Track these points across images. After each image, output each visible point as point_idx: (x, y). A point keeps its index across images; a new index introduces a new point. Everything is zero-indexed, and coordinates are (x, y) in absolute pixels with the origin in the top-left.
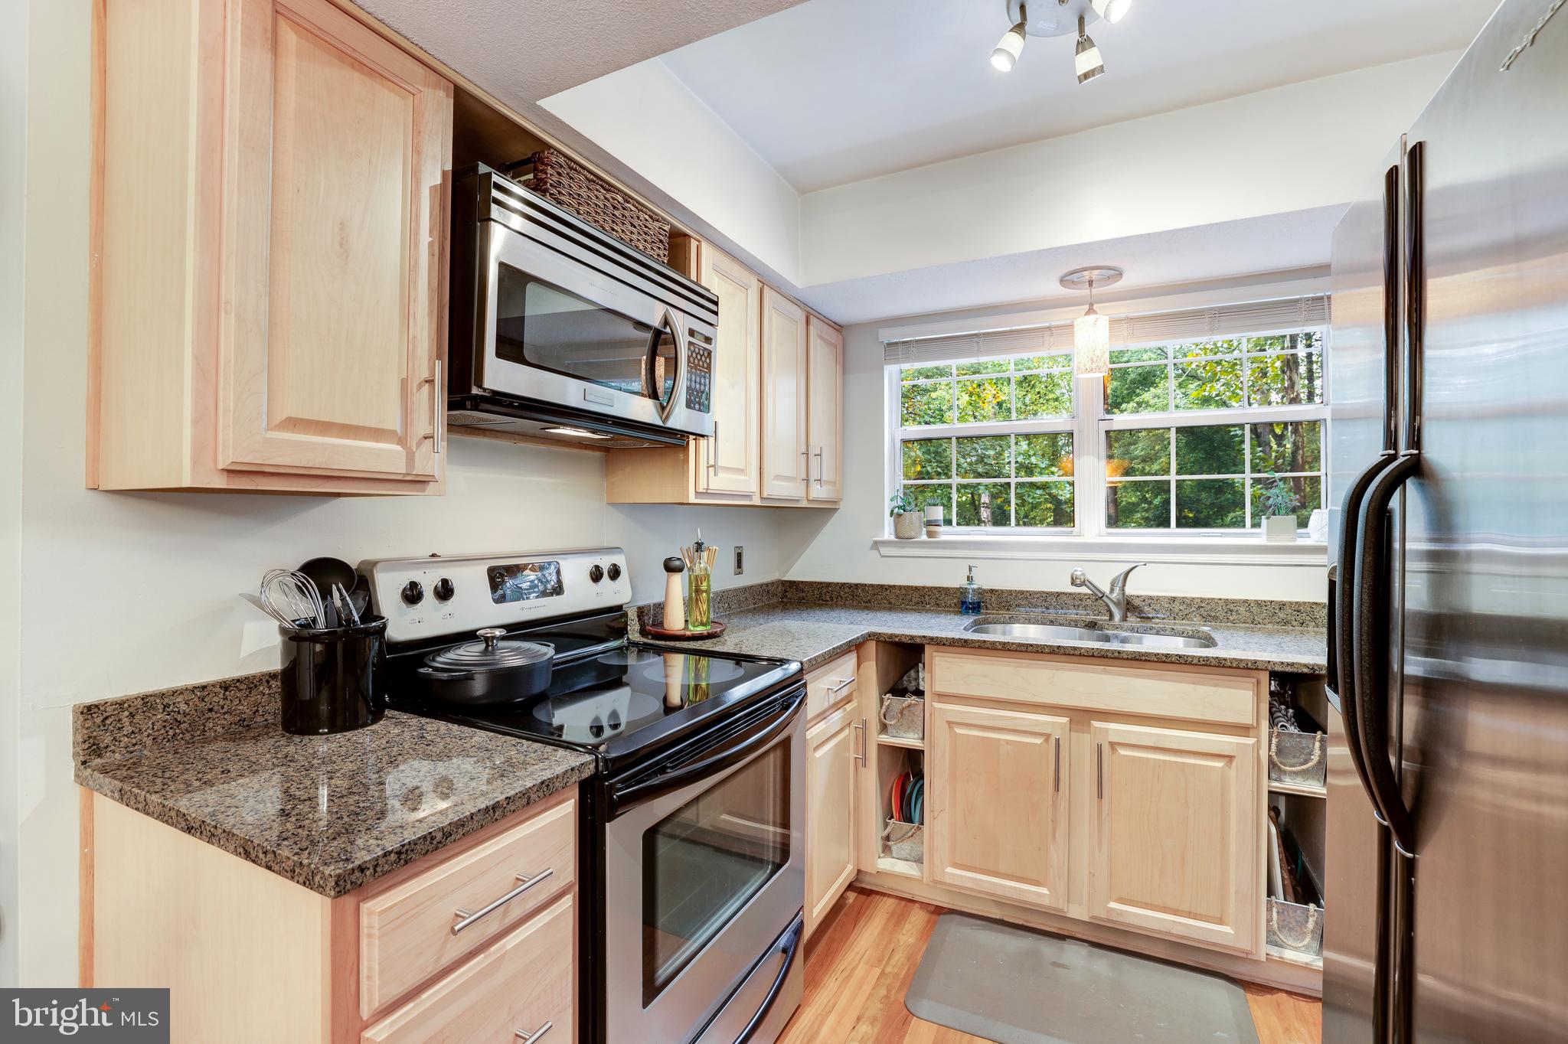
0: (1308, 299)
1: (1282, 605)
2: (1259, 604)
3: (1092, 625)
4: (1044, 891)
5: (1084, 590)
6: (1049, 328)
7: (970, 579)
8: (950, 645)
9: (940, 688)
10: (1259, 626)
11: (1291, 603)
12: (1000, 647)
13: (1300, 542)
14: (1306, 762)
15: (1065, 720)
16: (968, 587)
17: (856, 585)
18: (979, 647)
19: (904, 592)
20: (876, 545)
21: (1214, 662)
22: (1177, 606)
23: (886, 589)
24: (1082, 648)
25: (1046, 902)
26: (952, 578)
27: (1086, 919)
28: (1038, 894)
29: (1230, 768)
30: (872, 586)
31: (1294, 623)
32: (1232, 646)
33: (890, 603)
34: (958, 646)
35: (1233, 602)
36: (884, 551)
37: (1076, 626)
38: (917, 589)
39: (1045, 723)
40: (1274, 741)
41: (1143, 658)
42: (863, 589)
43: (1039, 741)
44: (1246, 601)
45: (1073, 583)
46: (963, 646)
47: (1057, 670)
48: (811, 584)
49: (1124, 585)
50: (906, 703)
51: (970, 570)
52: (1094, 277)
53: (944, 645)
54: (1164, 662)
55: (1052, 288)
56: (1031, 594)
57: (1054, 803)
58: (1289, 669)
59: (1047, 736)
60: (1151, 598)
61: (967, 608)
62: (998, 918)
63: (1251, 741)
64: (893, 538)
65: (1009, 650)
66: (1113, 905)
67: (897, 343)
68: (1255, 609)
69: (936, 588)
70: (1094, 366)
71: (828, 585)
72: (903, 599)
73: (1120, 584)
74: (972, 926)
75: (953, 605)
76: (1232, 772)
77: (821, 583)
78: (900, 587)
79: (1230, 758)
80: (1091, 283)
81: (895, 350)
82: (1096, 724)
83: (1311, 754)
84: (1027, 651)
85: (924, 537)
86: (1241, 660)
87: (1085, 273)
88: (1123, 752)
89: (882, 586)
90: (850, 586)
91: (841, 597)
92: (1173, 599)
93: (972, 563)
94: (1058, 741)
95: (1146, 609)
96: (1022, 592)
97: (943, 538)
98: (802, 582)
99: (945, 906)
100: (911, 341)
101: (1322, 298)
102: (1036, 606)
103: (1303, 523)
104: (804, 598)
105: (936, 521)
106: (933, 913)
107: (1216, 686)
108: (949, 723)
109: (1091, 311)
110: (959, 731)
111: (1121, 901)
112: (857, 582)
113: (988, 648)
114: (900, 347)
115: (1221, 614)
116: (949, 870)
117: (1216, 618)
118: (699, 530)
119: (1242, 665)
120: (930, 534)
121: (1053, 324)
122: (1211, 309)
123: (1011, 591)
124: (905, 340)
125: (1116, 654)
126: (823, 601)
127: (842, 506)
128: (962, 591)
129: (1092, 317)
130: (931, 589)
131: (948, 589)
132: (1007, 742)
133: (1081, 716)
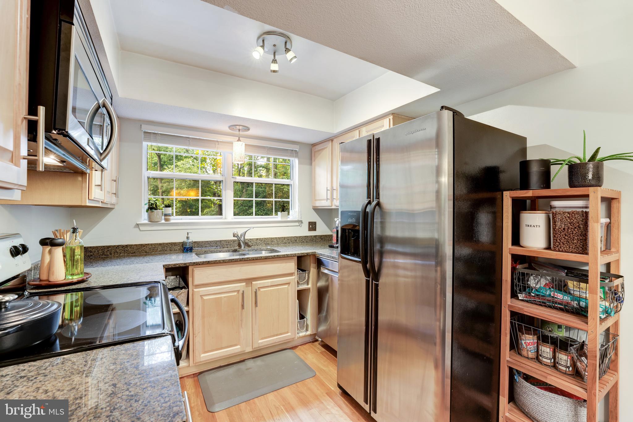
0: (290, 150)
1: (285, 238)
2: (279, 238)
3: (235, 251)
4: (239, 347)
5: (236, 238)
6: (217, 141)
7: (188, 238)
8: (202, 264)
9: (196, 282)
10: (279, 245)
11: (286, 237)
12: (222, 262)
13: (289, 219)
14: (304, 280)
15: (244, 284)
16: (187, 241)
17: (127, 246)
18: (214, 263)
19: (154, 246)
20: (138, 225)
21: (286, 256)
22: (258, 241)
23: (144, 246)
24: (250, 258)
25: (239, 350)
26: (179, 238)
27: (251, 350)
28: (237, 349)
29: (289, 286)
30: (136, 245)
31: (287, 243)
32: (284, 251)
33: (146, 252)
34: (206, 264)
35: (273, 238)
36: (142, 228)
37: (229, 252)
38: (160, 244)
39: (238, 286)
40: (298, 276)
41: (268, 258)
42: (130, 247)
43: (235, 294)
44: (276, 238)
45: (234, 236)
46: (207, 264)
47: (242, 267)
48: (97, 248)
49: (245, 236)
50: (180, 293)
51: (188, 234)
52: (240, 128)
53: (199, 264)
54: (273, 258)
55: (225, 128)
56: (211, 242)
57: (241, 313)
58: (302, 255)
59: (238, 291)
60: (251, 239)
61: (187, 250)
62: (219, 366)
63: (294, 277)
64: (147, 222)
65: (225, 262)
66: (260, 341)
67: (150, 133)
68: (278, 240)
69: (170, 243)
70: (241, 160)
71: (108, 247)
72: (153, 250)
73: (244, 235)
74: (213, 373)
75: (178, 250)
76: (290, 288)
77: (104, 247)
78: (152, 244)
79: (289, 283)
80: (239, 130)
81: (148, 135)
82: (254, 283)
83: (305, 277)
84: (232, 262)
85: (163, 221)
86: (292, 254)
87: (238, 127)
88: (262, 290)
89: (142, 245)
90: (123, 246)
91: (117, 252)
92: (257, 239)
93: (188, 231)
94: (243, 291)
95: (250, 243)
96: (207, 242)
97: (172, 221)
98: (90, 247)
99: (197, 372)
100: (157, 133)
101: (293, 150)
102: (213, 246)
103: (289, 214)
104: (91, 256)
105: (169, 214)
106: (194, 377)
107: (286, 263)
108: (201, 296)
109: (239, 140)
110: (205, 298)
111: (262, 339)
112: (126, 244)
113: (217, 263)
114: (152, 135)
115: (270, 243)
116: (202, 355)
117: (269, 244)
118: (74, 220)
119: (292, 255)
120: (166, 220)
121: (218, 140)
122: (267, 147)
123: (203, 241)
124: (155, 132)
125: (260, 258)
126: (105, 255)
127: (116, 207)
128: (183, 244)
129: (239, 142)
130: (167, 244)
131: (176, 243)
132: (225, 297)
133: (249, 281)
